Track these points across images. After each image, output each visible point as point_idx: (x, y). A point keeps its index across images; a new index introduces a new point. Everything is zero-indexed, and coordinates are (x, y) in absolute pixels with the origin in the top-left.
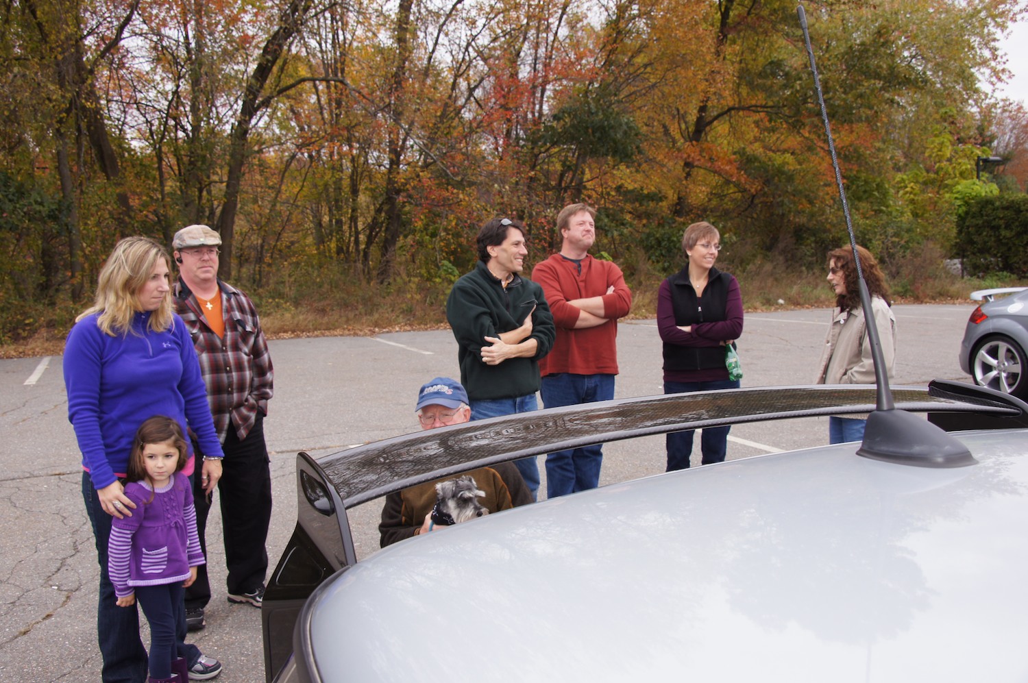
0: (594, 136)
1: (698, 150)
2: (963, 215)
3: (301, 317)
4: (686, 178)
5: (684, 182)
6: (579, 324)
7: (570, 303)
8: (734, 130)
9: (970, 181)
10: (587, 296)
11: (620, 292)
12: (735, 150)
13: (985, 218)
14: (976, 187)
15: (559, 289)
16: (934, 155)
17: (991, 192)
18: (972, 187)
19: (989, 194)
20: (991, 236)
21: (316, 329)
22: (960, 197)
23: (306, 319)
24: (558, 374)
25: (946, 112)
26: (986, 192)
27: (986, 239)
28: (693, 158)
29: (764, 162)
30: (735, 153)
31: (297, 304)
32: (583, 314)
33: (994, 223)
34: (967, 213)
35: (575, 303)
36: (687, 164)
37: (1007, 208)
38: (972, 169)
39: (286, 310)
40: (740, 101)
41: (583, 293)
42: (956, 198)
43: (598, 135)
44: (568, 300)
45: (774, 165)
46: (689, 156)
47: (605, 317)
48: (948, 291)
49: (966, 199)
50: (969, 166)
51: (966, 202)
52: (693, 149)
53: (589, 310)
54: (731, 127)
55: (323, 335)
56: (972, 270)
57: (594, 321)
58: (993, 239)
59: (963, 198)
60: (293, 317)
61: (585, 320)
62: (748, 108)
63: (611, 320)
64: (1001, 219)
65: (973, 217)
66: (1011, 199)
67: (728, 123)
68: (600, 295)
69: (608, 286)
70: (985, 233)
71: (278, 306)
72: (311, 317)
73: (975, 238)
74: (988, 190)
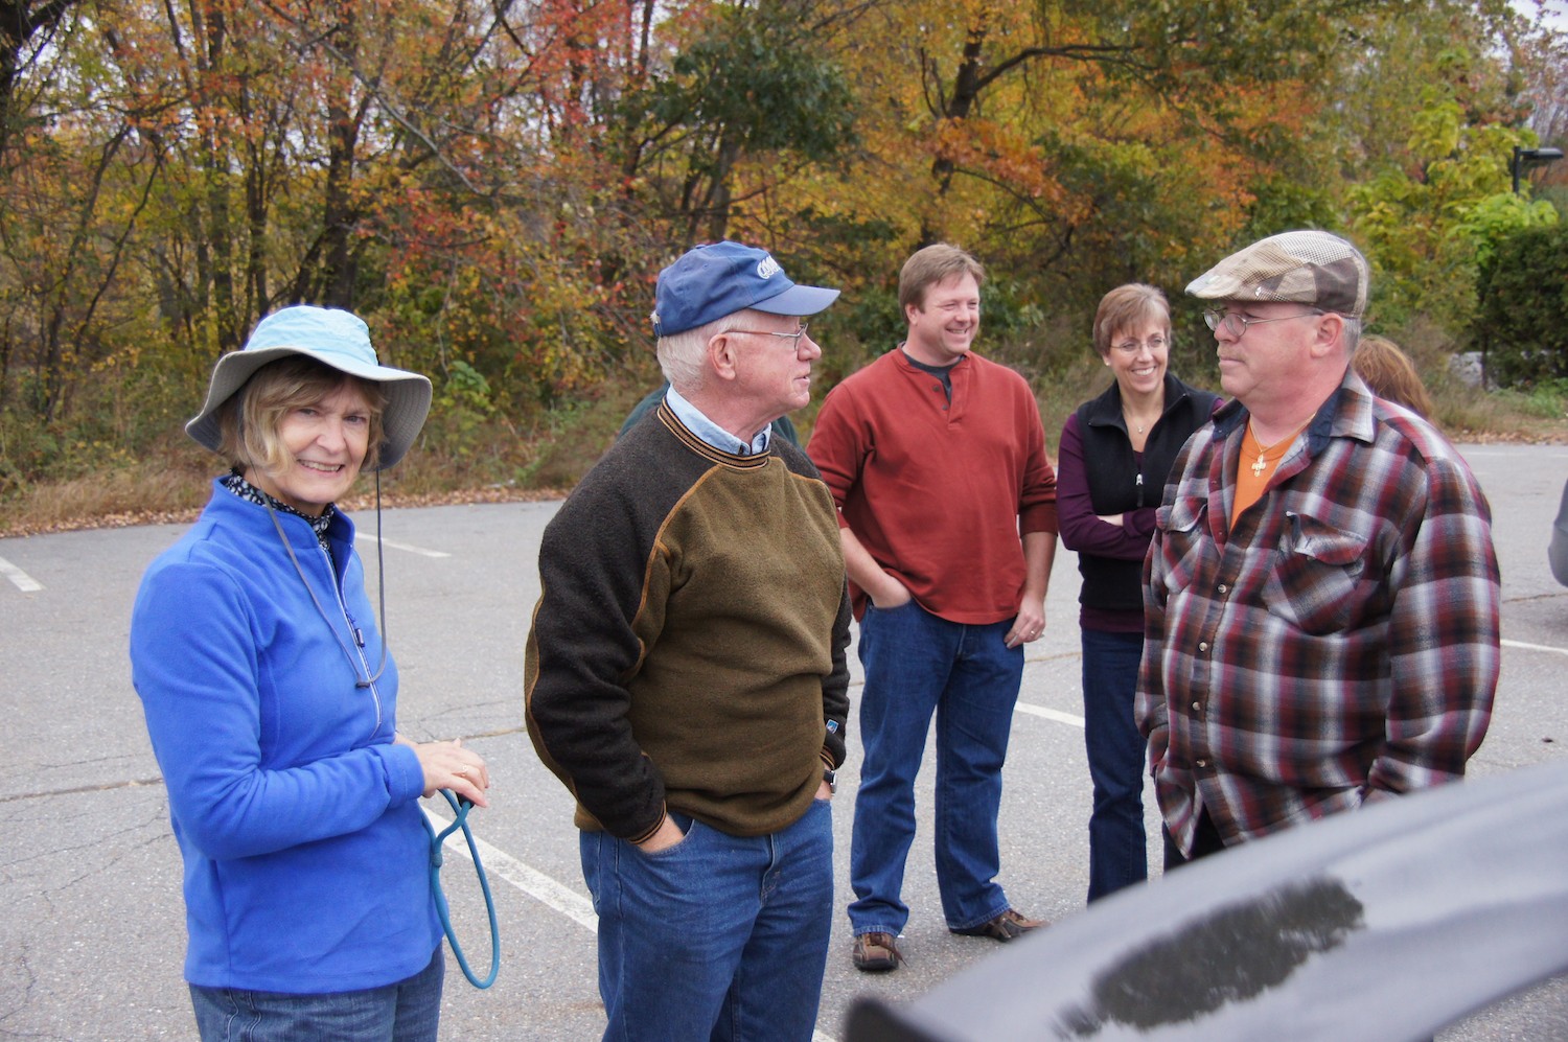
0: (760, 105)
1: (965, 134)
2: (1485, 265)
3: (153, 480)
4: (942, 192)
5: (938, 201)
8: (1034, 98)
9: (1497, 199)
12: (1035, 137)
13: (1531, 270)
14: (1511, 210)
16: (1425, 146)
17: (1542, 217)
18: (1504, 208)
19: (1539, 224)
20: (1542, 306)
22: (1478, 228)
23: (163, 484)
25: (1450, 59)
26: (1532, 219)
27: (1533, 312)
28: (955, 151)
29: (1095, 162)
30: (1037, 143)
33: (1548, 281)
34: (1492, 261)
36: (942, 165)
38: (1501, 171)
39: (119, 464)
40: (1047, 37)
42: (1473, 232)
43: (767, 102)
45: (1114, 167)
46: (947, 146)
48: (1463, 417)
49: (1493, 233)
50: (1495, 167)
51: (1492, 240)
52: (956, 133)
54: (1028, 89)
56: (1504, 374)
58: (1546, 313)
59: (1486, 232)
62: (1064, 51)
65: (1505, 269)
67: (1021, 80)
70: (1530, 302)
71: (99, 456)
73: (1513, 312)
74: (1535, 214)
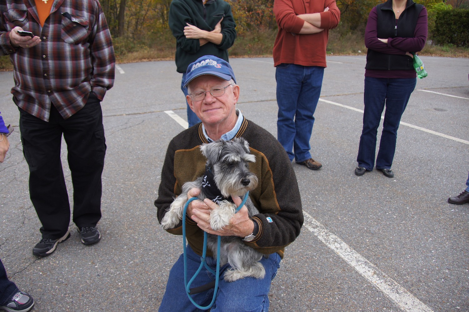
3: (152, 52)
6: (303, 31)
7: (298, 16)
9: (439, 3)
10: (310, 13)
11: (333, 11)
13: (445, 20)
14: (442, 6)
15: (292, 7)
17: (449, 8)
20: (447, 28)
21: (158, 58)
23: (153, 53)
24: (287, 64)
27: (445, 29)
31: (150, 47)
32: (306, 24)
33: (449, 22)
34: (438, 17)
35: (302, 16)
37: (455, 15)
39: (145, 49)
41: (308, 10)
42: (433, 11)
44: (297, 15)
47: (321, 28)
48: (429, 51)
49: (438, 11)
51: (438, 13)
53: (310, 22)
55: (161, 60)
56: (437, 42)
57: (314, 30)
58: (448, 29)
59: (436, 11)
60: (148, 52)
61: (307, 28)
63: (325, 30)
64: (452, 20)
66: (458, 11)
68: (319, 12)
69: (325, 8)
70: (444, 27)
71: (142, 48)
72: (156, 52)
73: (440, 29)
74: (447, 7)
